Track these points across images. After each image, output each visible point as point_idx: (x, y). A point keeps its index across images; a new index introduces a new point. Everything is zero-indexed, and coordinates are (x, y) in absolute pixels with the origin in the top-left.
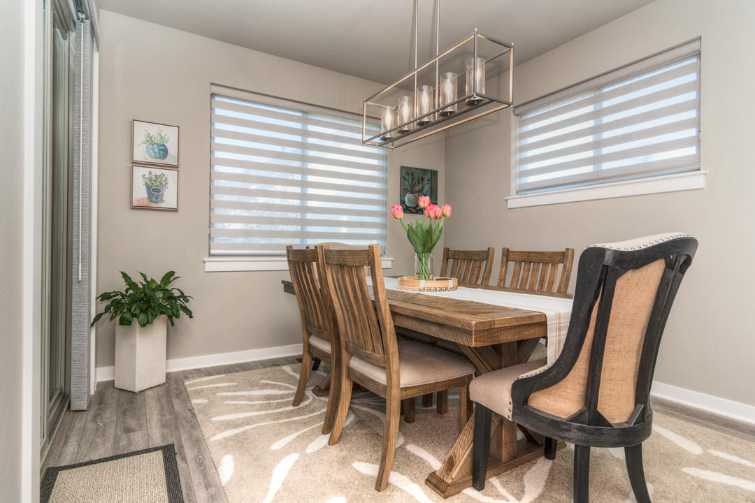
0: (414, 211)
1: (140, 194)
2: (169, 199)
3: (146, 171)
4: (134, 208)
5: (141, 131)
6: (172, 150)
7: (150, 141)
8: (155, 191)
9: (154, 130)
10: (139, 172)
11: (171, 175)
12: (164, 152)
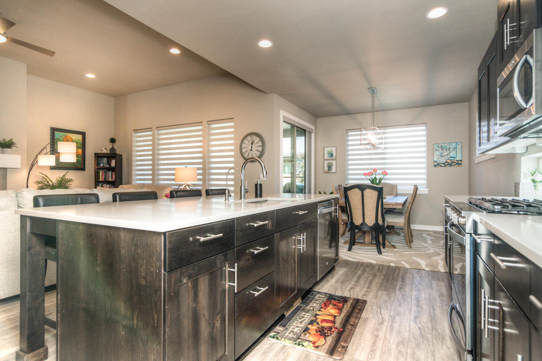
0: (443, 165)
1: (326, 168)
2: (334, 169)
3: (327, 162)
4: (324, 173)
5: (327, 150)
6: (334, 155)
7: (328, 153)
8: (330, 167)
9: (329, 149)
10: (326, 162)
11: (334, 162)
12: (332, 155)
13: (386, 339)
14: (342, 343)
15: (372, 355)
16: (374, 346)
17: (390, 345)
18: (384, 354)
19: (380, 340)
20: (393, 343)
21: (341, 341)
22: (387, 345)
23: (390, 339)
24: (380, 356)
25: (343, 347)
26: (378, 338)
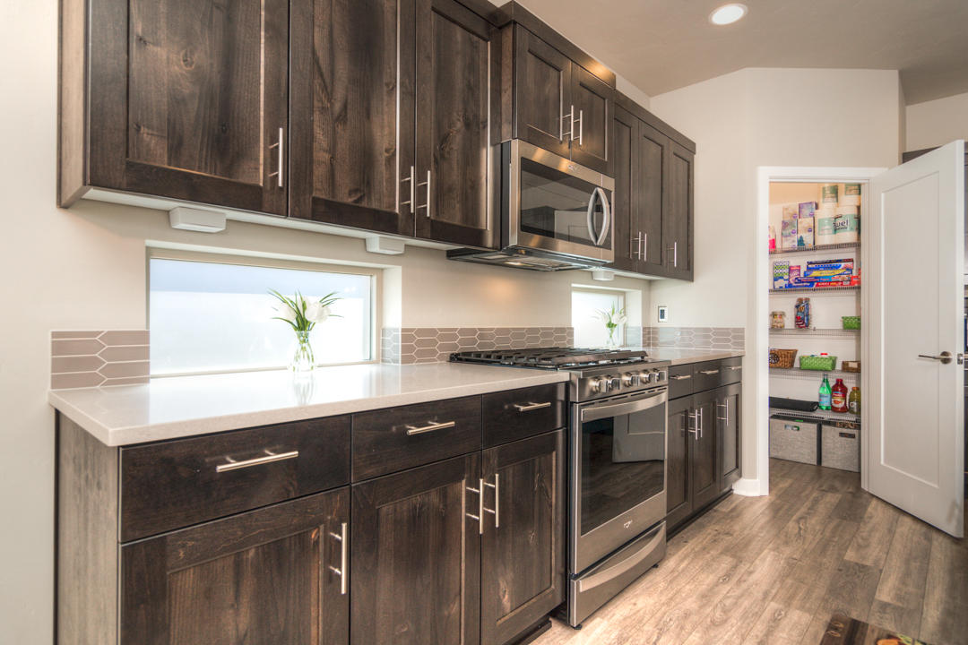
13: (742, 635)
14: (839, 635)
15: (779, 615)
16: (772, 627)
17: (739, 624)
18: (757, 613)
19: (757, 636)
20: (732, 626)
21: (843, 640)
22: (744, 625)
23: (734, 635)
24: (763, 612)
25: (836, 629)
26: (758, 640)
